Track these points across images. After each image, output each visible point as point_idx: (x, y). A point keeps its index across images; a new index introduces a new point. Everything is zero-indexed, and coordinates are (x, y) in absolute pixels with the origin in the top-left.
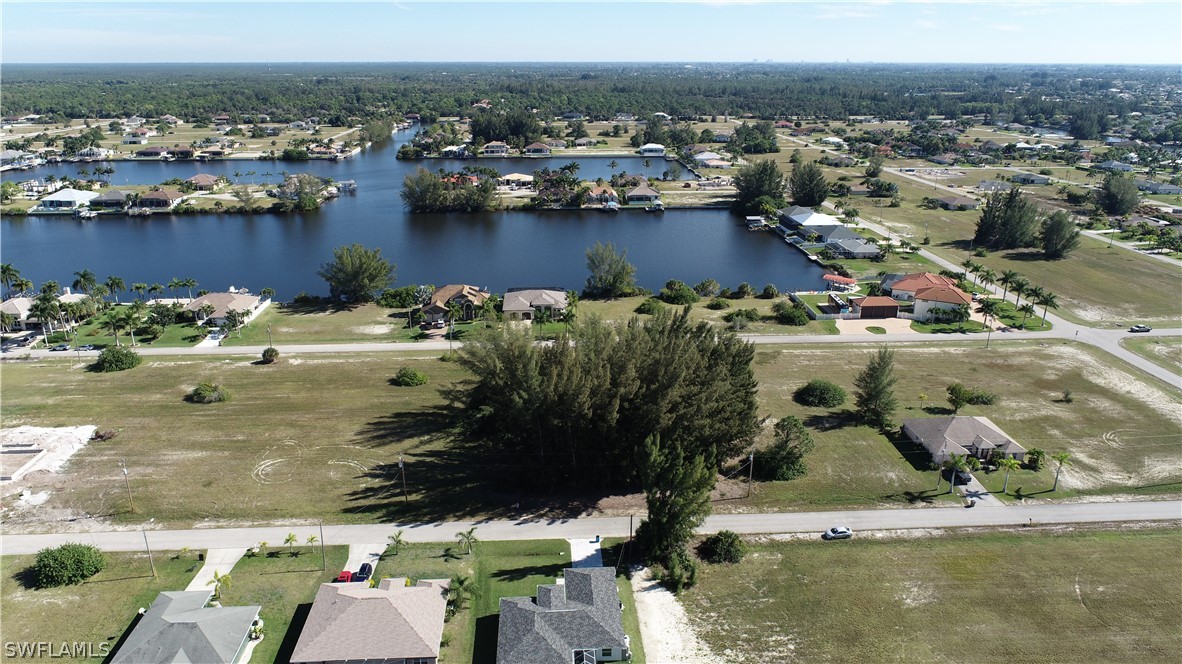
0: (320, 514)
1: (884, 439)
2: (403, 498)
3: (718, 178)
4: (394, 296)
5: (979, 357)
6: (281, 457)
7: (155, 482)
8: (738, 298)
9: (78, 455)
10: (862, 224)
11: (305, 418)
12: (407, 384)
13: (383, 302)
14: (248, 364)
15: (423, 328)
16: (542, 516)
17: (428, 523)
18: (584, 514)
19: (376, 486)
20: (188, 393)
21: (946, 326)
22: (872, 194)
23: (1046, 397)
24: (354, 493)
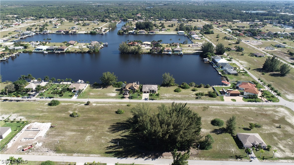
0: (100, 153)
1: (232, 137)
2: (118, 150)
3: (197, 43)
4: (117, 84)
5: (259, 111)
6: (91, 135)
7: (64, 141)
8: (200, 87)
9: (48, 132)
10: (234, 61)
11: (96, 123)
12: (120, 114)
13: (114, 86)
14: (83, 105)
15: (124, 95)
16: (150, 157)
17: (124, 158)
18: (159, 157)
19: (112, 145)
20: (71, 114)
21: (251, 99)
22: (237, 51)
23: (274, 126)
24: (108, 147)
